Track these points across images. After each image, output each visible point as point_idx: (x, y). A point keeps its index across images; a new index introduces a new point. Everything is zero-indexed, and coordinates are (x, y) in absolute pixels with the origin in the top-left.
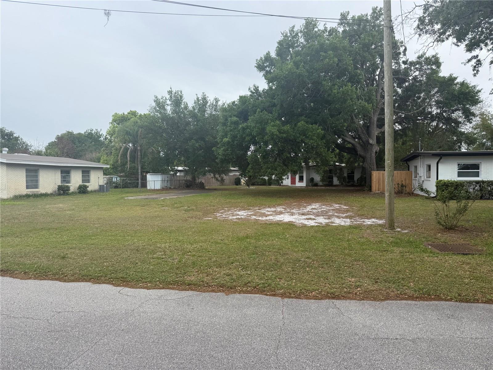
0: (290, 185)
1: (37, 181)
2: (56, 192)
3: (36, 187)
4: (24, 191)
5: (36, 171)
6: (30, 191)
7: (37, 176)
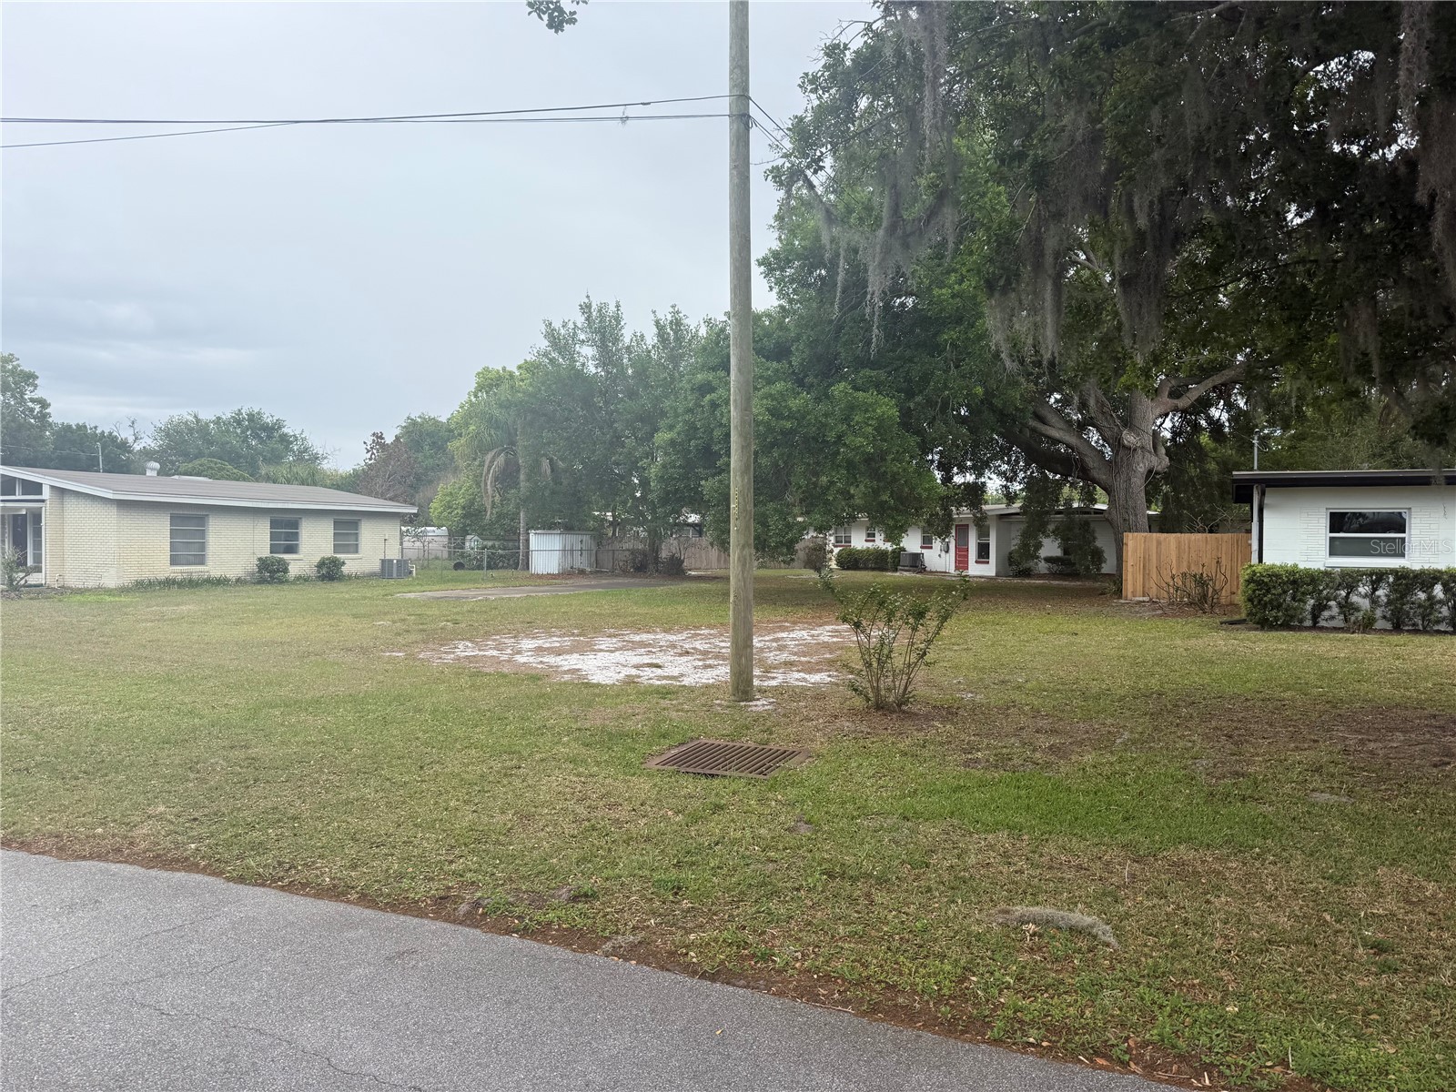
0: (952, 570)
1: (203, 547)
2: (253, 574)
3: (201, 560)
4: (164, 569)
5: (202, 520)
6: (179, 572)
7: (203, 534)
